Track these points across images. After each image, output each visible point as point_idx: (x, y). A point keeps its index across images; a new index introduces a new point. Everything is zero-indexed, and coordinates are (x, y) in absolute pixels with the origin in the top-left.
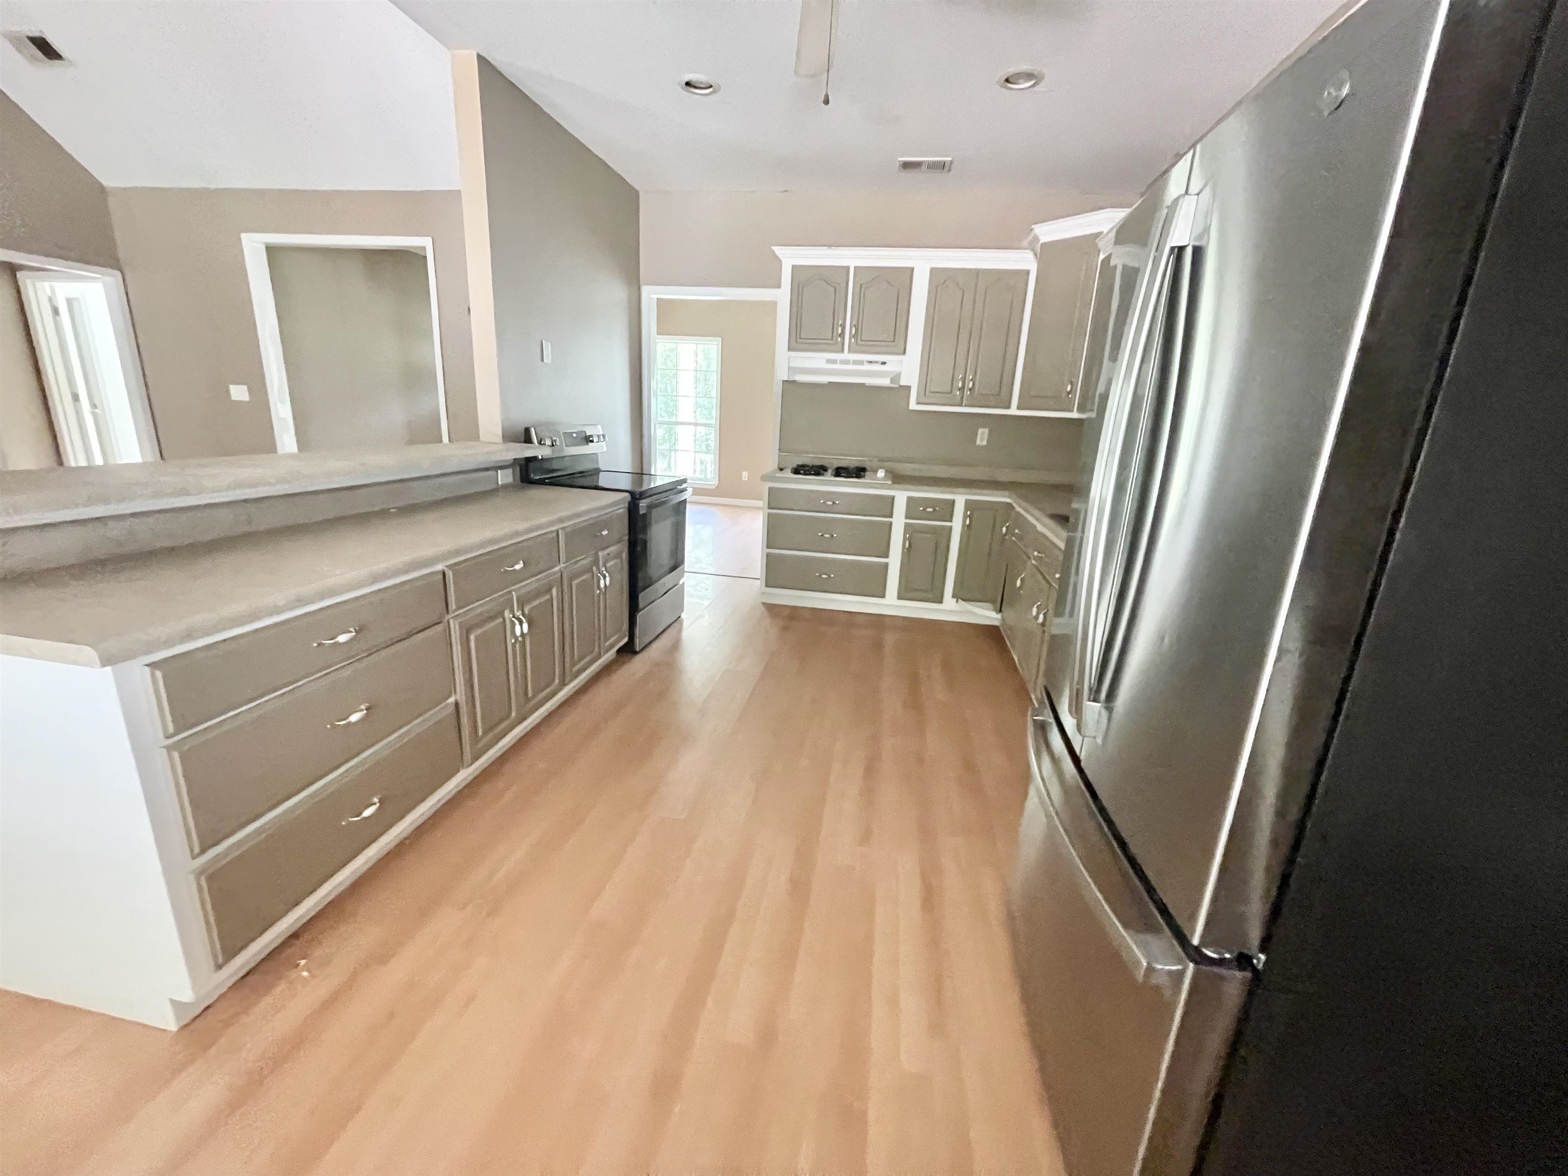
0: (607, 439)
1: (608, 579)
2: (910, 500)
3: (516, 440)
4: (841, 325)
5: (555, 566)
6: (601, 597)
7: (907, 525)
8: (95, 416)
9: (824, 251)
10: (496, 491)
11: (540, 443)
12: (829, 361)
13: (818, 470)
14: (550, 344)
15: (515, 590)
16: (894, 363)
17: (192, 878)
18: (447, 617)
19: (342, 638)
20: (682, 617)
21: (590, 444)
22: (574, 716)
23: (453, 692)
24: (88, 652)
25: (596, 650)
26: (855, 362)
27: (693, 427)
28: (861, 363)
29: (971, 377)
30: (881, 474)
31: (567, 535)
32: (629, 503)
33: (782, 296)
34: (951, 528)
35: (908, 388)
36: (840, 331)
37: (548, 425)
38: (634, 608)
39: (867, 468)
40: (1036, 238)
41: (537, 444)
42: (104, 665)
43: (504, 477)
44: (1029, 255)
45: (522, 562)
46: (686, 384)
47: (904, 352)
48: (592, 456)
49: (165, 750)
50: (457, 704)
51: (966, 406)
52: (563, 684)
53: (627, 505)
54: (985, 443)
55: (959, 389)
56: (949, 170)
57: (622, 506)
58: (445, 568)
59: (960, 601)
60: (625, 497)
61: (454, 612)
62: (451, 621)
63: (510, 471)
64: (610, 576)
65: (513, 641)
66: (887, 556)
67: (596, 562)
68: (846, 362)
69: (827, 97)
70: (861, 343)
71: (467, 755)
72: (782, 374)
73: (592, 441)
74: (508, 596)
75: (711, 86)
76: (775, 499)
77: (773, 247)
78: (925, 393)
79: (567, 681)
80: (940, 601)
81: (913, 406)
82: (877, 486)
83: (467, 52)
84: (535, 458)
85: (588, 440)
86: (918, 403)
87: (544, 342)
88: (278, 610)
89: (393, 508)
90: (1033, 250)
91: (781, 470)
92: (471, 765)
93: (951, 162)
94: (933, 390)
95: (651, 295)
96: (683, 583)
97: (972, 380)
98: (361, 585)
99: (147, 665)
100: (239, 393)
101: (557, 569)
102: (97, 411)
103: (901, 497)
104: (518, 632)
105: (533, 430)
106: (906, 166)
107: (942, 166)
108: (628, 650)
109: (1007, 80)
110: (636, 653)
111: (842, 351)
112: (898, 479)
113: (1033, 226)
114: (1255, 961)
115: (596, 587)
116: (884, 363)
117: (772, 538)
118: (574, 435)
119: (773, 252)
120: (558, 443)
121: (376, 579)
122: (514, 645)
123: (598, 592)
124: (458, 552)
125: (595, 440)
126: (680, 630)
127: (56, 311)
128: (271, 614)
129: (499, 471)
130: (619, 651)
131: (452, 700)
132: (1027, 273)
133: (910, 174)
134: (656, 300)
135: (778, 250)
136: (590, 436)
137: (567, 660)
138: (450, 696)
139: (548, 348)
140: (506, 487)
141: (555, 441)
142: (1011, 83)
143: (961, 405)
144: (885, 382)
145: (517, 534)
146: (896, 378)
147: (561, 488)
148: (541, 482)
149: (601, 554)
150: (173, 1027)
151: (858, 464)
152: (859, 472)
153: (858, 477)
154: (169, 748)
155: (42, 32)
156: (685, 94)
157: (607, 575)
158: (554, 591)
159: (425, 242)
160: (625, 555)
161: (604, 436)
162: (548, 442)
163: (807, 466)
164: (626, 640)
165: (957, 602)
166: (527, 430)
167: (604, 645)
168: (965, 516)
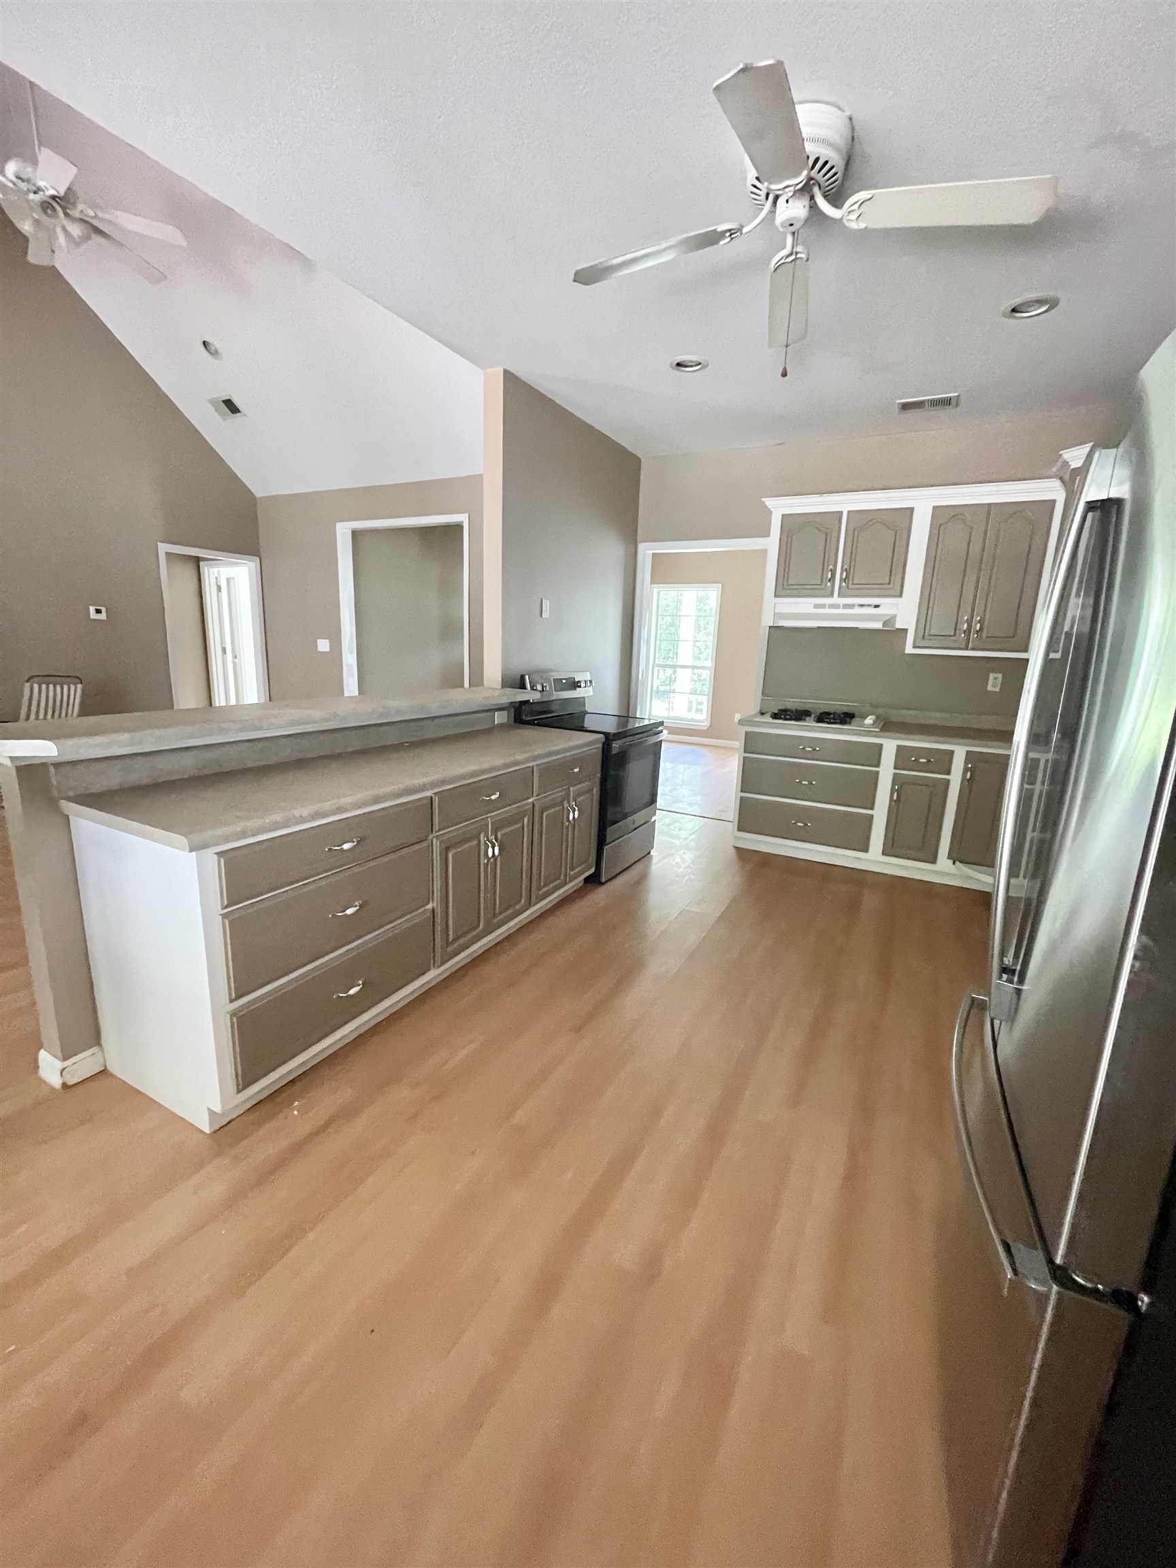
0: (593, 684)
1: (576, 813)
2: (900, 749)
3: (512, 686)
4: (831, 570)
5: (528, 798)
6: (570, 828)
7: (895, 775)
8: (234, 664)
9: (815, 499)
10: (491, 730)
11: (532, 688)
12: (816, 606)
13: (799, 715)
14: (548, 602)
15: (490, 817)
16: (888, 606)
17: (228, 1016)
18: (431, 836)
19: (346, 846)
20: (651, 853)
21: (577, 689)
22: (537, 935)
23: (431, 900)
24: (183, 840)
25: (562, 877)
26: (846, 606)
27: (690, 670)
28: (851, 606)
29: (979, 618)
30: (869, 720)
31: (540, 771)
32: (604, 744)
33: (771, 544)
34: (948, 781)
35: (905, 631)
36: (829, 576)
37: (543, 672)
38: (601, 842)
39: (857, 714)
40: (1066, 463)
41: (529, 689)
42: (191, 851)
43: (500, 718)
44: (1056, 483)
45: (498, 793)
46: (687, 629)
47: (901, 596)
48: (577, 700)
49: (220, 917)
50: (433, 910)
51: (973, 649)
52: (529, 904)
53: (601, 745)
54: (997, 689)
55: (965, 632)
56: (957, 405)
57: (597, 746)
58: (433, 795)
59: (957, 863)
60: (599, 739)
61: (437, 832)
62: (434, 840)
63: (506, 712)
64: (579, 810)
65: (486, 861)
66: (872, 808)
67: (567, 797)
68: (836, 606)
69: (785, 369)
70: (851, 586)
71: (438, 959)
72: (768, 621)
73: (580, 687)
74: (483, 822)
75: (700, 364)
76: (751, 743)
77: (763, 499)
78: (924, 636)
79: (532, 903)
80: (934, 861)
81: (909, 649)
82: (864, 733)
83: (496, 369)
84: (528, 702)
85: (575, 685)
86: (915, 647)
87: (543, 600)
88: (302, 820)
89: (407, 743)
90: (1061, 479)
91: (762, 714)
92: (441, 965)
93: (959, 396)
94: (932, 633)
95: (646, 551)
96: (655, 821)
97: (979, 621)
98: (364, 804)
99: (215, 853)
100: (323, 645)
101: (530, 800)
102: (236, 660)
103: (890, 747)
104: (490, 854)
105: (527, 677)
106: (905, 407)
107: (946, 402)
108: (594, 880)
109: (1014, 310)
110: (602, 884)
111: (832, 595)
112: (888, 726)
113: (1061, 452)
114: (1140, 1303)
115: (565, 818)
116: (877, 606)
117: (747, 783)
118: (564, 681)
119: (763, 503)
120: (548, 689)
121: (377, 800)
122: (487, 865)
123: (567, 823)
124: (444, 782)
125: (583, 685)
126: (648, 867)
127: (219, 588)
128: (297, 823)
129: (496, 713)
130: (587, 880)
131: (429, 906)
132: (1053, 503)
133: (912, 414)
134: (651, 556)
135: (769, 502)
136: (579, 682)
137: (534, 884)
138: (428, 903)
139: (547, 604)
140: (501, 726)
141: (546, 686)
142: (1019, 312)
143: (966, 648)
144: (878, 625)
145: (497, 768)
146: (890, 620)
147: (545, 728)
148: (531, 723)
149: (571, 789)
150: (207, 1131)
151: (846, 710)
152: (845, 718)
153: (843, 722)
154: (224, 916)
155: (230, 395)
156: (677, 373)
157: (576, 809)
158: (526, 820)
159: (463, 518)
160: (596, 791)
161: (591, 682)
162: (539, 688)
163: (789, 710)
164: (592, 870)
165: (954, 863)
166: (523, 677)
167: (570, 873)
168: (966, 770)
